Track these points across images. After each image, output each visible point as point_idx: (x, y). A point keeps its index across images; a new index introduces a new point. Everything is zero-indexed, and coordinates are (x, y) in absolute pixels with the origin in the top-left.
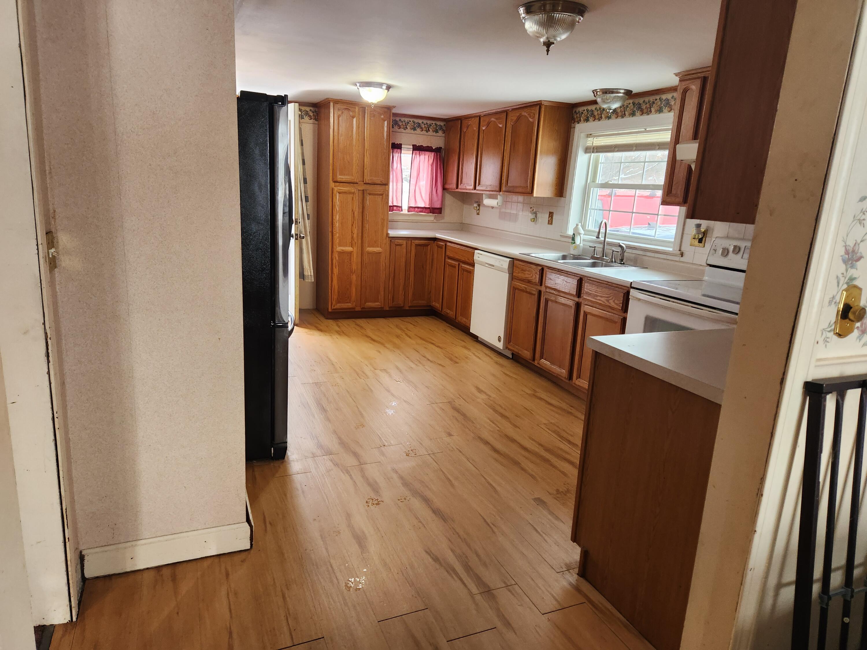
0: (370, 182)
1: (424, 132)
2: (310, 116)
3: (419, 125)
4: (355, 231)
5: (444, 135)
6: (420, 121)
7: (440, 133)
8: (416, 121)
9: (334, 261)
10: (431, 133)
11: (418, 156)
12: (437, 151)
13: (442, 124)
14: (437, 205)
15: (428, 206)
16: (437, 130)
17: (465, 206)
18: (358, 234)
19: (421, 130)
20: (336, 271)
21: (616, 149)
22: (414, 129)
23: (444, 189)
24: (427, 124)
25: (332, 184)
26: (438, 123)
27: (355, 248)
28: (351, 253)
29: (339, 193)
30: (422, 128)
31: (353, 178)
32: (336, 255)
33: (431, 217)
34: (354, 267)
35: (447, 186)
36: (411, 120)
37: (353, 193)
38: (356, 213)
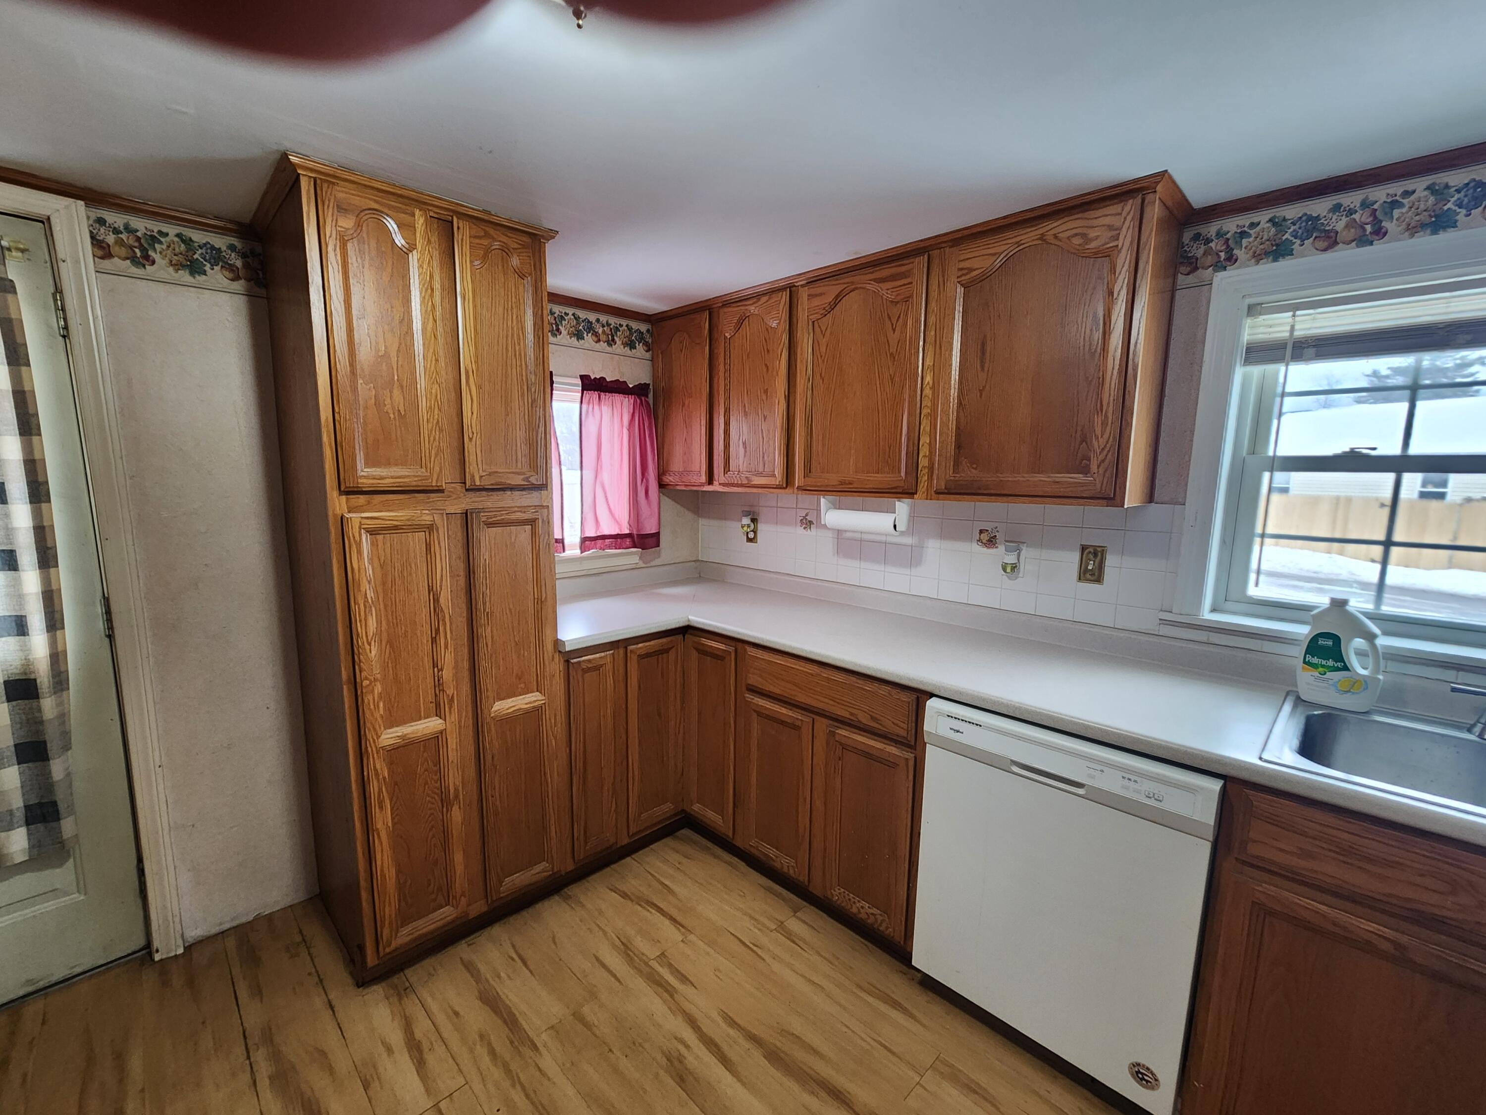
0: (487, 482)
1: (603, 345)
3: (590, 328)
4: (448, 659)
5: (648, 355)
6: (592, 317)
7: (640, 349)
8: (582, 314)
9: (374, 787)
10: (618, 348)
11: (596, 407)
12: (640, 391)
13: (643, 327)
14: (650, 528)
15: (627, 532)
16: (632, 341)
17: (702, 522)
18: (456, 667)
19: (596, 339)
20: (383, 819)
22: (579, 336)
23: (662, 486)
24: (608, 325)
25: (337, 504)
26: (635, 325)
27: (453, 717)
28: (436, 740)
29: (372, 532)
30: (596, 334)
31: (422, 472)
32: (378, 765)
33: (632, 557)
34: (454, 779)
35: (668, 479)
36: (571, 311)
37: (430, 528)
38: (445, 599)
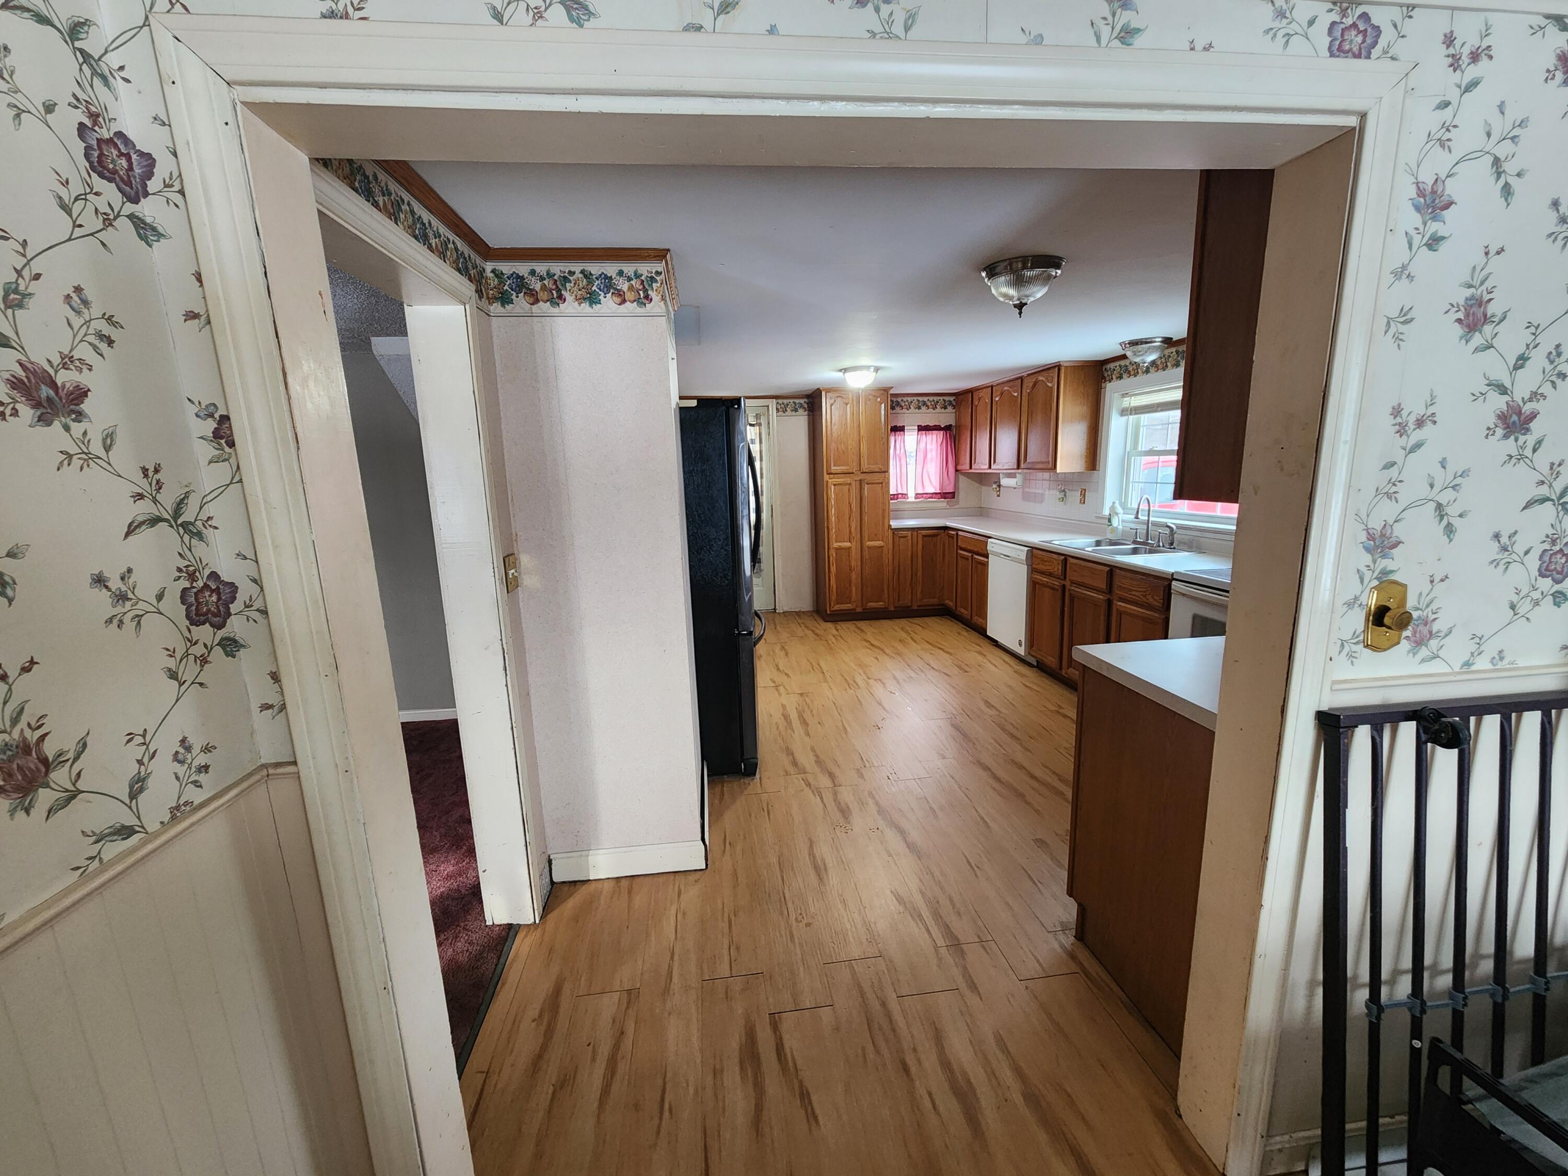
0: (867, 471)
1: (931, 410)
2: (804, 408)
3: (924, 404)
4: (853, 525)
5: (954, 411)
6: (925, 399)
7: (950, 409)
8: (921, 399)
9: (831, 558)
10: (939, 410)
11: (924, 436)
12: (947, 428)
13: (952, 399)
14: (950, 489)
15: (939, 491)
16: (945, 406)
17: (983, 487)
18: (856, 528)
19: (927, 408)
20: (833, 569)
21: (1159, 409)
22: (919, 408)
23: (957, 470)
24: (933, 401)
25: (826, 477)
26: (947, 398)
27: (854, 543)
28: (849, 548)
29: (834, 485)
30: (927, 406)
31: (848, 468)
32: (833, 552)
33: (943, 503)
34: (853, 564)
35: (959, 468)
36: (915, 398)
37: (850, 484)
38: (853, 506)
